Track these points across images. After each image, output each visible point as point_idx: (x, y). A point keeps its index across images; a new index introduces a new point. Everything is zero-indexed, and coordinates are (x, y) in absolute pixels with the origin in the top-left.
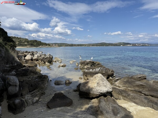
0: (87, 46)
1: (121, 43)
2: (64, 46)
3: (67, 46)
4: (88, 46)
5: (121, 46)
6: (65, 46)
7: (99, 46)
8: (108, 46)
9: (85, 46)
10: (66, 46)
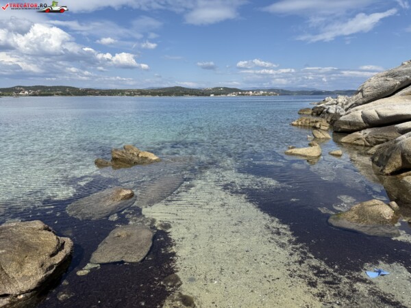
0: (127, 95)
1: (220, 88)
2: (58, 94)
3: (69, 94)
4: (131, 95)
5: (212, 95)
6: (62, 95)
7: (159, 94)
8: (182, 95)
9: (123, 94)
10: (65, 95)
